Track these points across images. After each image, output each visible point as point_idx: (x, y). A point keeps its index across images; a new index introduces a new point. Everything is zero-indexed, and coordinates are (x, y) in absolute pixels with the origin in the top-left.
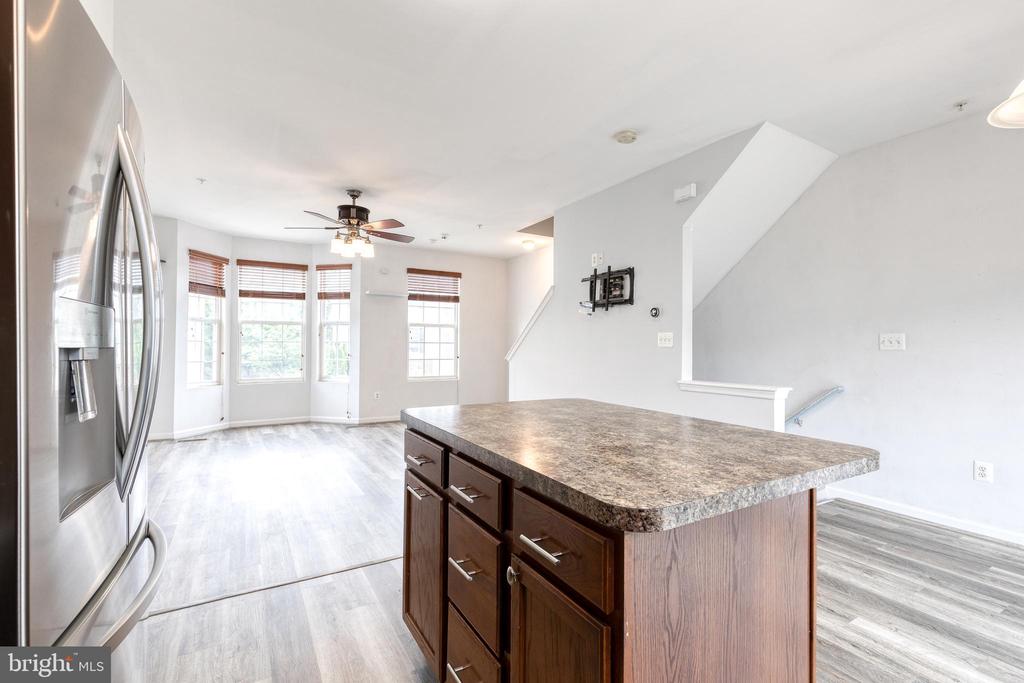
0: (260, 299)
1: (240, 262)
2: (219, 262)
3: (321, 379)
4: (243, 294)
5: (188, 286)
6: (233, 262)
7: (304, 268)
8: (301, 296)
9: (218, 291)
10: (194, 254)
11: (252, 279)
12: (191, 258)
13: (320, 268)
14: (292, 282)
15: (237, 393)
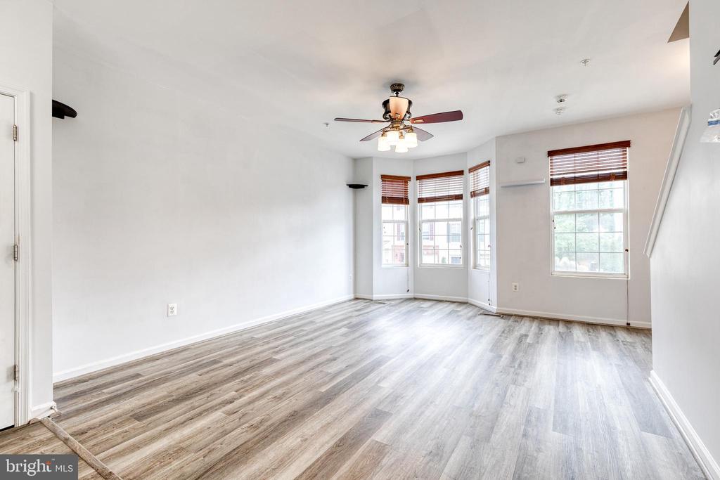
0: (433, 203)
1: (419, 178)
2: (405, 180)
3: (475, 267)
4: (421, 200)
5: (381, 200)
6: (414, 179)
7: (461, 173)
8: (459, 197)
9: (405, 201)
10: (384, 178)
11: (429, 189)
12: (383, 181)
13: (471, 170)
14: (454, 186)
15: (418, 273)
